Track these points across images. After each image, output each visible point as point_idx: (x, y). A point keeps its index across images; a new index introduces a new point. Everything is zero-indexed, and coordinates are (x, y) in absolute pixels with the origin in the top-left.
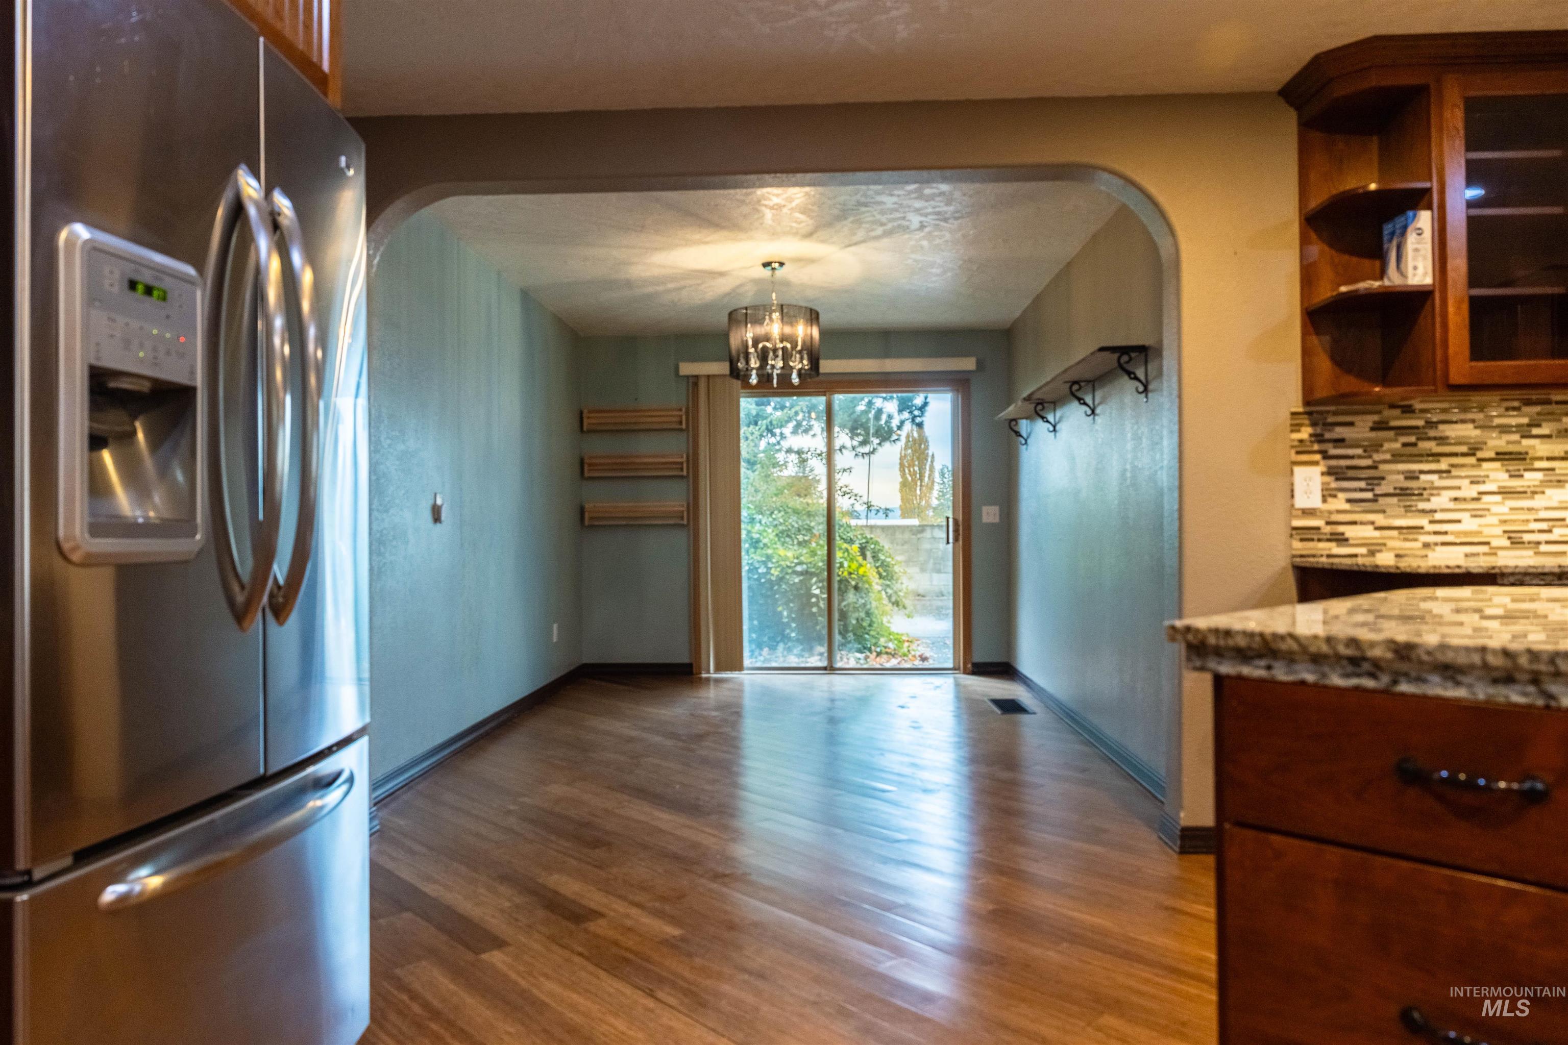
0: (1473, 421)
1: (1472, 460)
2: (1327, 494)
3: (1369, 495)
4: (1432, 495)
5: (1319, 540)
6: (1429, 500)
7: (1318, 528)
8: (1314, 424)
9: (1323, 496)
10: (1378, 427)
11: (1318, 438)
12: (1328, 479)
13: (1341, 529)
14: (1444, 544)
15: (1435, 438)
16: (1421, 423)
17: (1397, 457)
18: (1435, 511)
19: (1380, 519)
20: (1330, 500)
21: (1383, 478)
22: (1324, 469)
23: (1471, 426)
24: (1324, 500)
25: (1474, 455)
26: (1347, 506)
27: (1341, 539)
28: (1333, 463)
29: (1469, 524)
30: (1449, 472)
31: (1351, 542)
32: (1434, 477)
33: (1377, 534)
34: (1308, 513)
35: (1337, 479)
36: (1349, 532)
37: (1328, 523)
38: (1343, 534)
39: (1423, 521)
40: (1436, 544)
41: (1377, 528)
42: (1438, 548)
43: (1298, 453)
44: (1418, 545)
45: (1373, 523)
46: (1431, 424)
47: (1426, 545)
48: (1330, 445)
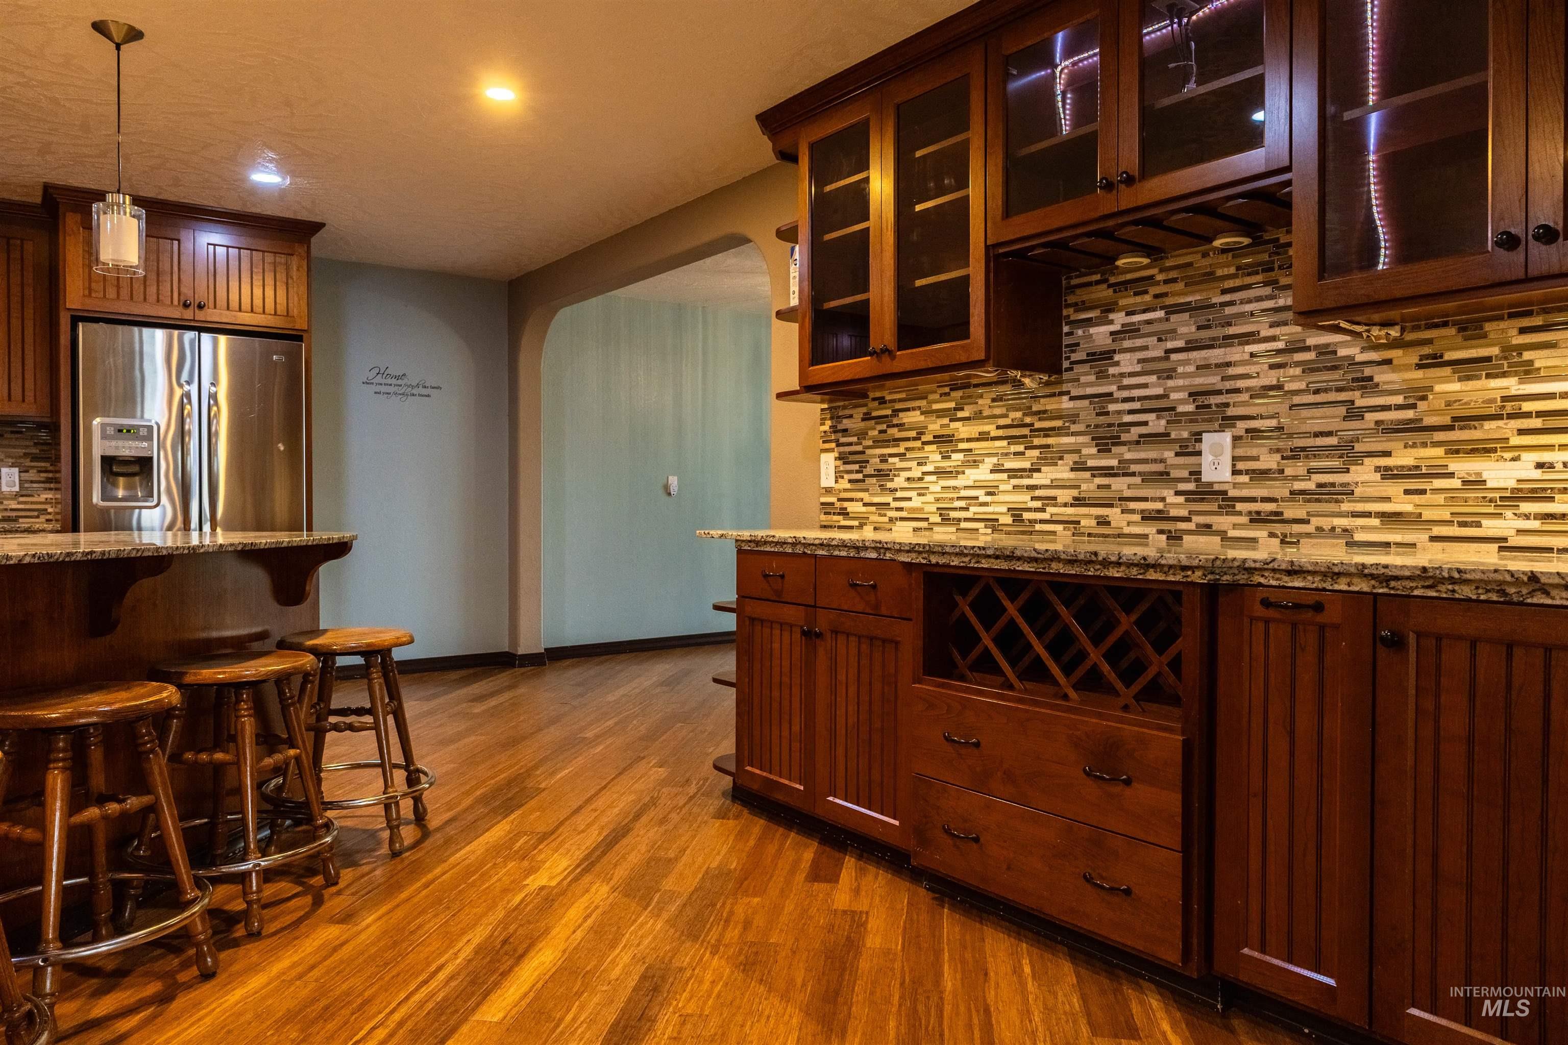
0: (919, 408)
1: (918, 444)
2: (838, 477)
3: (860, 476)
4: (895, 476)
5: (834, 514)
6: (892, 480)
7: (833, 504)
8: (832, 418)
9: (836, 477)
10: (867, 417)
11: (834, 430)
12: (839, 463)
13: (846, 504)
14: (902, 519)
15: (897, 425)
16: (889, 412)
17: (878, 443)
18: (896, 490)
19: (866, 497)
20: (840, 480)
21: (867, 462)
22: (837, 455)
23: (918, 413)
24: (836, 482)
25: (919, 439)
26: (848, 486)
27: (844, 513)
28: (842, 449)
29: (916, 502)
30: (904, 454)
31: (851, 515)
32: (896, 460)
33: (864, 509)
34: (828, 491)
35: (845, 463)
36: (852, 507)
37: (839, 500)
38: (846, 509)
39: (888, 499)
40: (896, 519)
41: (865, 505)
42: (898, 523)
43: (824, 442)
44: (886, 519)
45: (862, 500)
46: (896, 412)
47: (891, 520)
48: (840, 434)
